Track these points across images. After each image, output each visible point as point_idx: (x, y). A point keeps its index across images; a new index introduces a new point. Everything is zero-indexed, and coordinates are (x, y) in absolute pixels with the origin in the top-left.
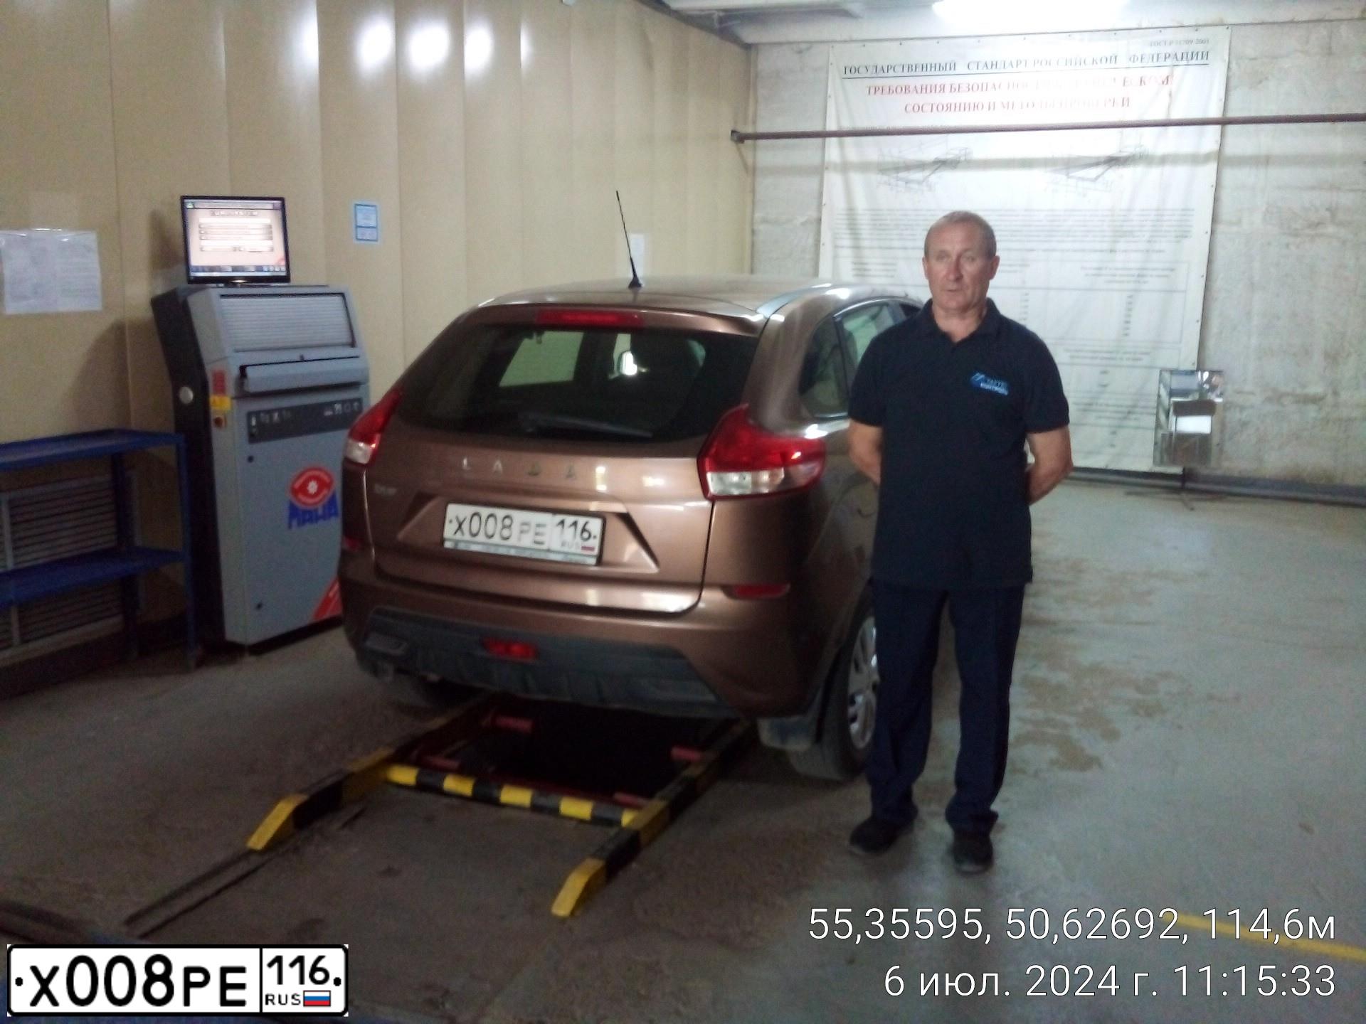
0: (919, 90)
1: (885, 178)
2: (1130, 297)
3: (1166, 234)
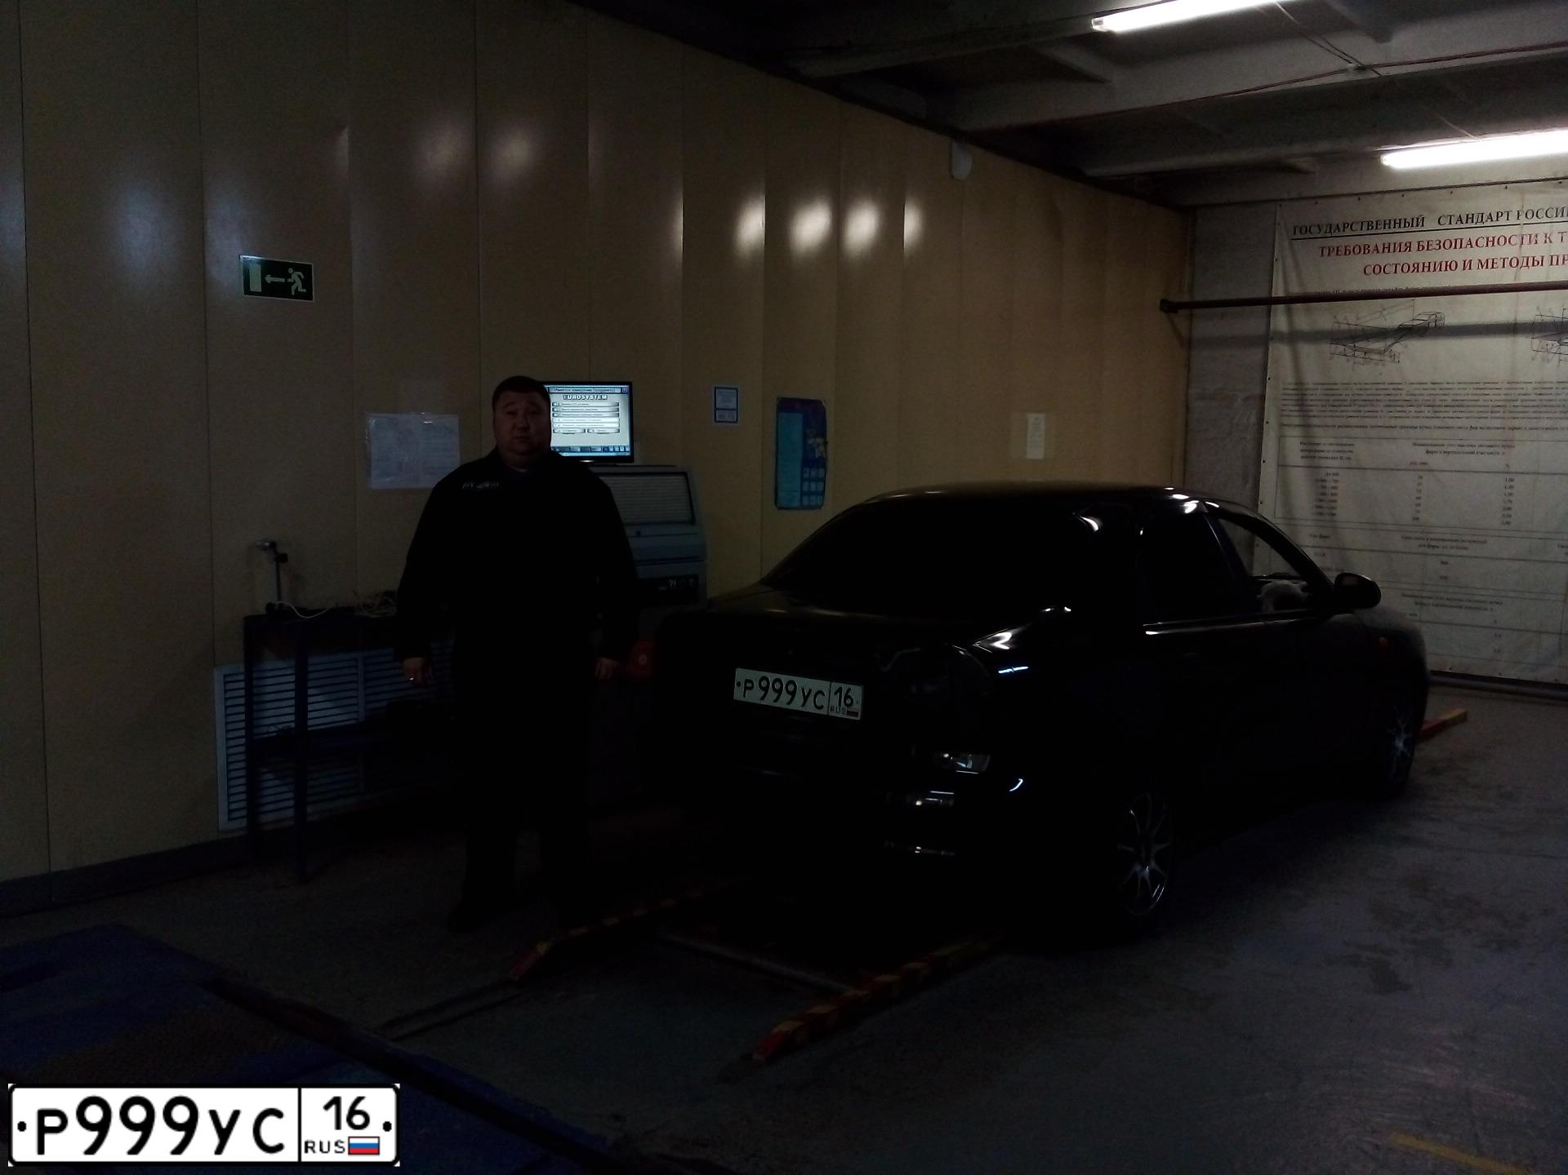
0: (1381, 249)
1: (1341, 348)
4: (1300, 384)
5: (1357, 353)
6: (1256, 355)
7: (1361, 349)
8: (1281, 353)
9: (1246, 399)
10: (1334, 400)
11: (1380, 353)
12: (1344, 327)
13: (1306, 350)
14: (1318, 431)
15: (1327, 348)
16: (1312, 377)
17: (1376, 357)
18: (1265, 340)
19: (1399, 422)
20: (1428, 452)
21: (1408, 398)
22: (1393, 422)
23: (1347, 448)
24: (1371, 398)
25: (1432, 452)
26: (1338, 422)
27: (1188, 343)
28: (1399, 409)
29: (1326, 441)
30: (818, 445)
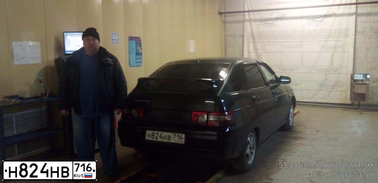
1: (262, 23)
2: (332, 54)
3: (342, 36)
4: (252, 32)
6: (241, 25)
7: (266, 23)
8: (247, 24)
9: (240, 36)
10: (261, 36)
11: (271, 24)
12: (262, 18)
13: (253, 24)
14: (257, 44)
15: (259, 23)
16: (255, 30)
18: (243, 21)
19: (276, 41)
20: (283, 48)
21: (278, 35)
23: (264, 47)
24: (269, 35)
25: (284, 48)
26: (262, 41)
27: (225, 23)
28: (276, 37)
29: (259, 46)
30: (140, 49)
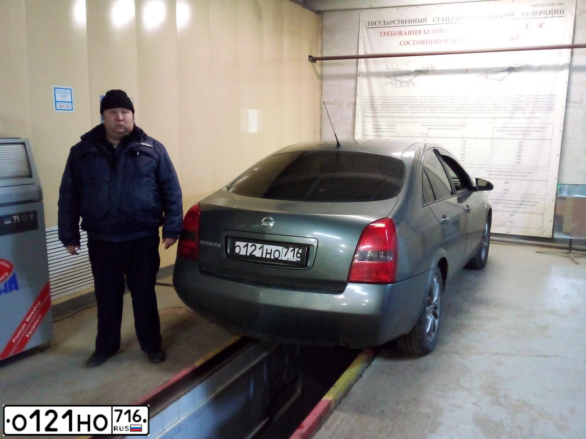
0: (407, 34)
1: (389, 80)
2: (521, 142)
3: (541, 108)
4: (372, 97)
5: (397, 83)
6: (351, 83)
7: (398, 81)
8: (363, 82)
9: (348, 104)
10: (387, 105)
11: (407, 82)
12: (391, 70)
13: (375, 81)
14: (380, 119)
15: (384, 80)
16: (377, 93)
17: (406, 84)
18: (356, 76)
19: (416, 115)
20: (428, 129)
21: (420, 103)
22: (413, 115)
23: (392, 127)
24: (403, 103)
25: (430, 129)
26: (388, 115)
27: (321, 77)
28: (415, 109)
29: (383, 123)
